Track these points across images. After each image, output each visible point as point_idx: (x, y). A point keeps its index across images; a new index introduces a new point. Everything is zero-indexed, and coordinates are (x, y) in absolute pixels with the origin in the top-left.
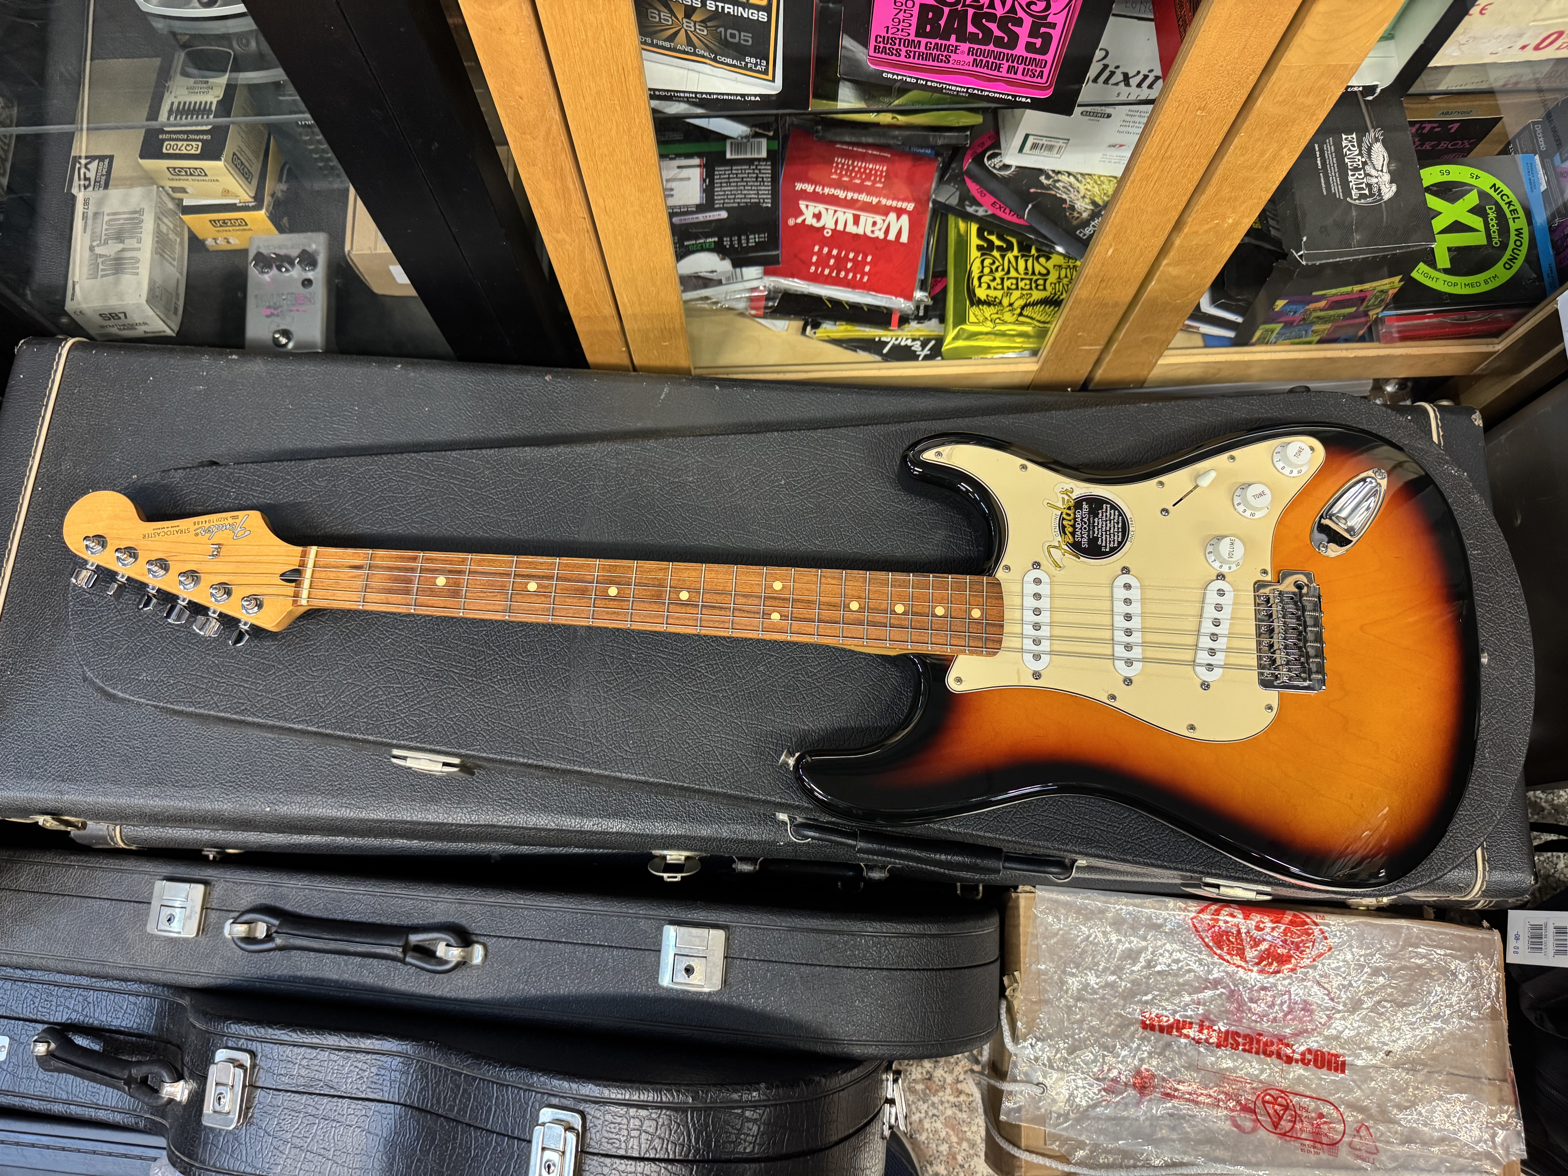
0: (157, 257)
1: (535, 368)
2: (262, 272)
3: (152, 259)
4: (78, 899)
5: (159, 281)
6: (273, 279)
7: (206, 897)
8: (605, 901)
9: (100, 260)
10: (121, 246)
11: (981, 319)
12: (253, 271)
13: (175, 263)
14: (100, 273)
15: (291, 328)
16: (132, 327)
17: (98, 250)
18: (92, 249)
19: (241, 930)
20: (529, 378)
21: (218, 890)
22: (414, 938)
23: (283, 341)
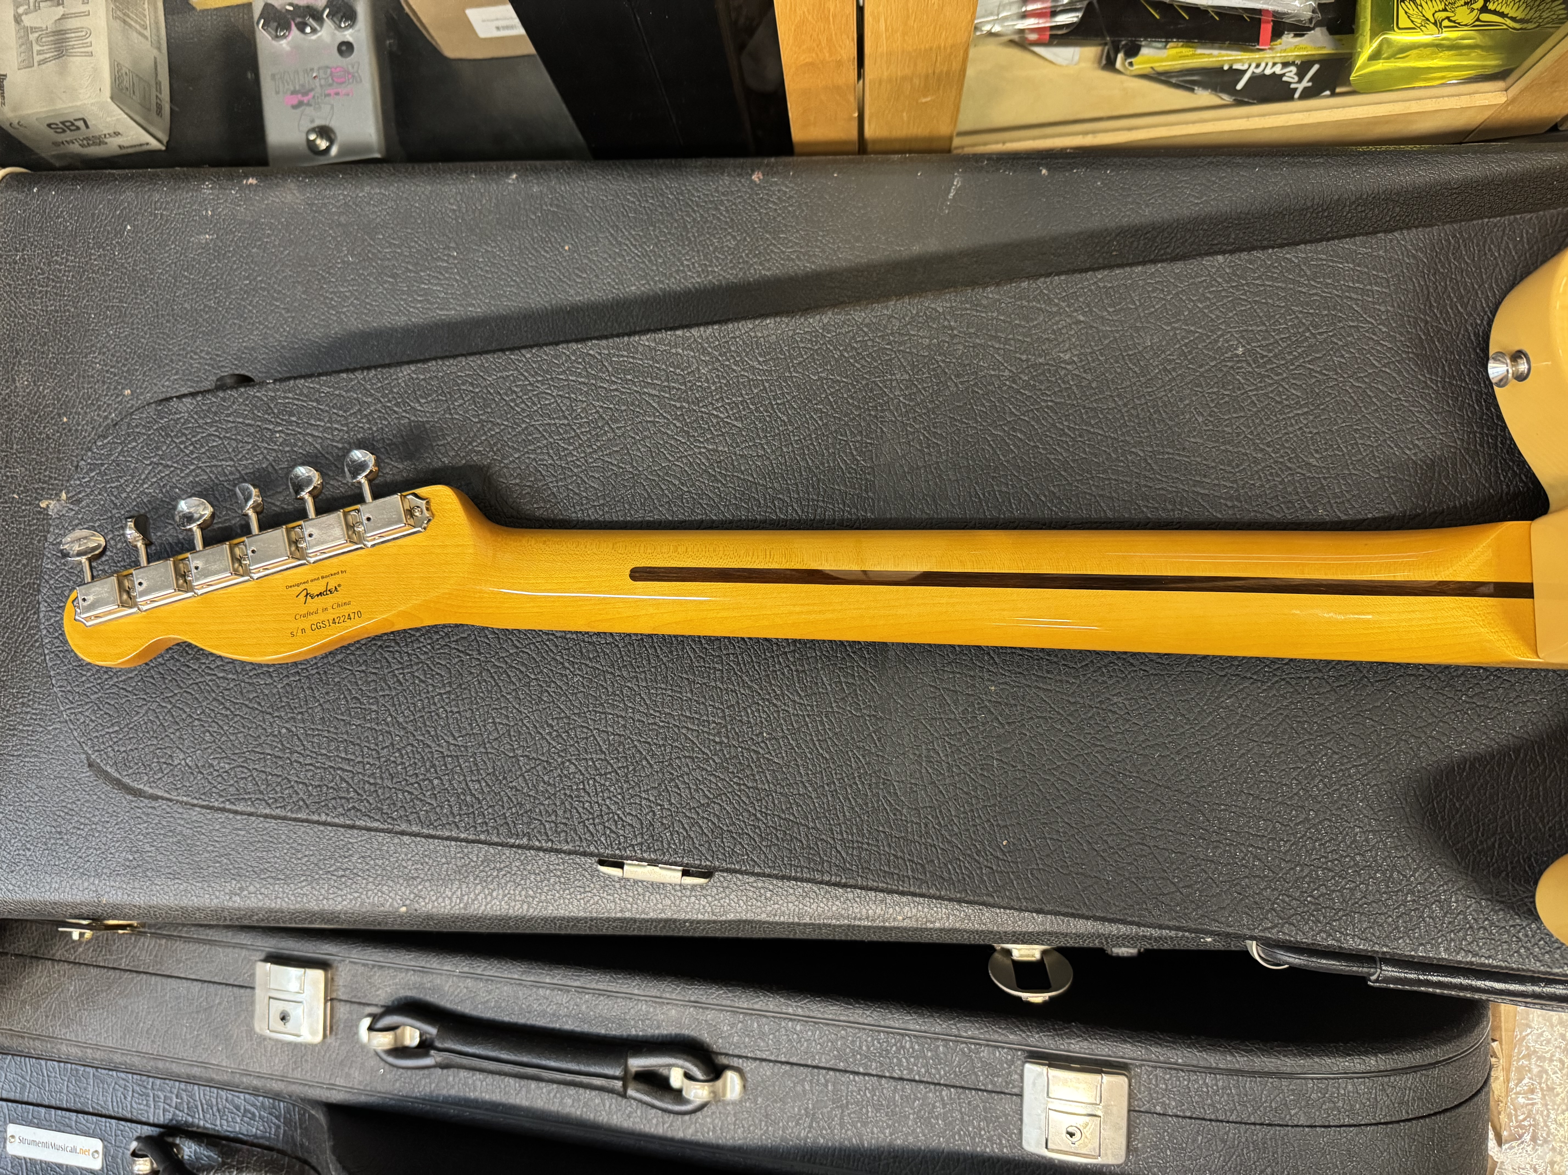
0: (117, 24)
1: (732, 161)
2: (277, 37)
3: (110, 29)
4: (158, 979)
5: (127, 65)
6: (296, 47)
7: (329, 984)
8: (922, 1015)
9: (33, 37)
10: (60, 11)
11: (1418, 21)
12: (263, 37)
13: (147, 33)
14: (37, 58)
15: (333, 124)
16: (99, 141)
17: (27, 21)
18: (18, 19)
19: (384, 1041)
20: (726, 179)
21: (344, 973)
22: (637, 1063)
23: (323, 144)
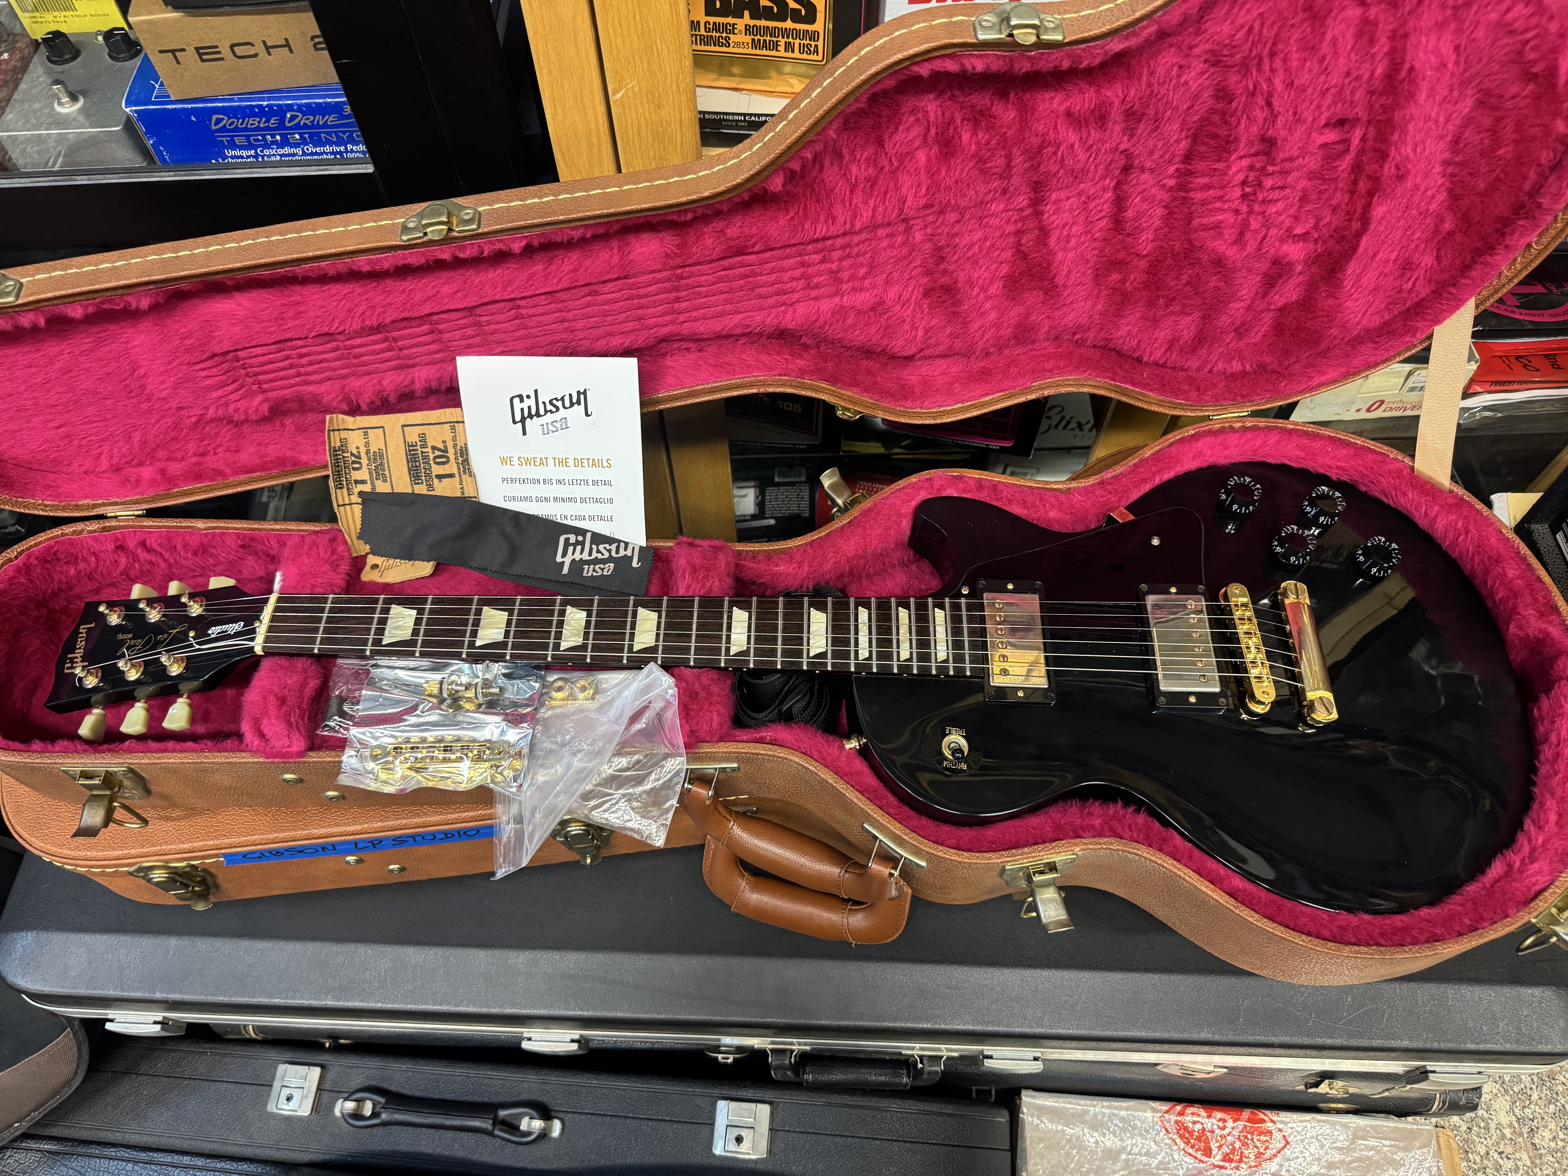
4: (207, 1083)
19: (350, 1105)
21: (332, 1073)
22: (502, 1113)
